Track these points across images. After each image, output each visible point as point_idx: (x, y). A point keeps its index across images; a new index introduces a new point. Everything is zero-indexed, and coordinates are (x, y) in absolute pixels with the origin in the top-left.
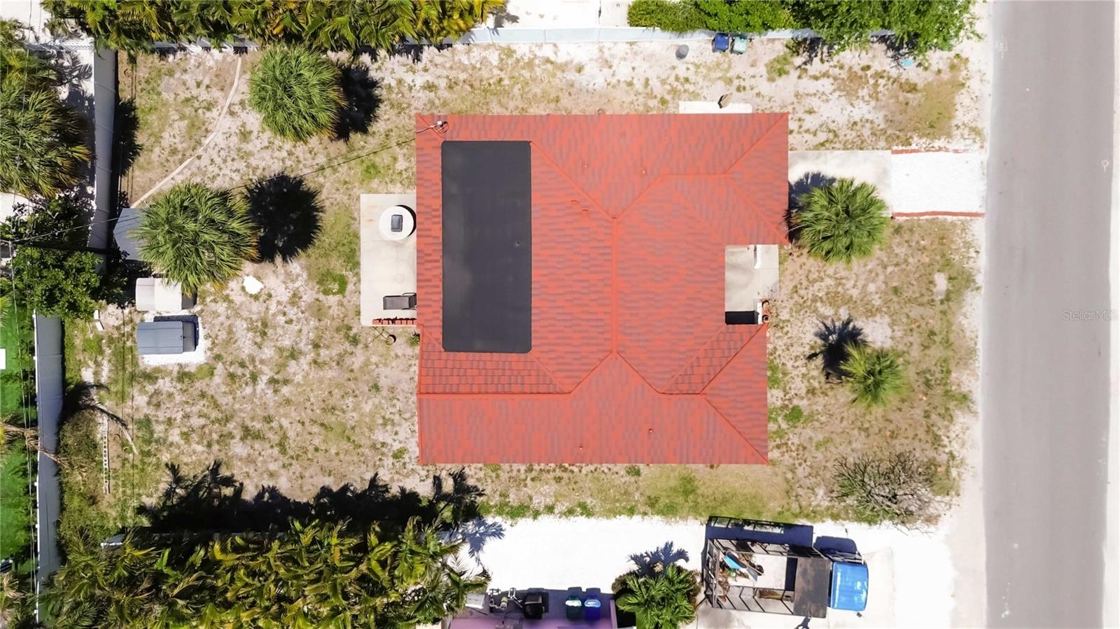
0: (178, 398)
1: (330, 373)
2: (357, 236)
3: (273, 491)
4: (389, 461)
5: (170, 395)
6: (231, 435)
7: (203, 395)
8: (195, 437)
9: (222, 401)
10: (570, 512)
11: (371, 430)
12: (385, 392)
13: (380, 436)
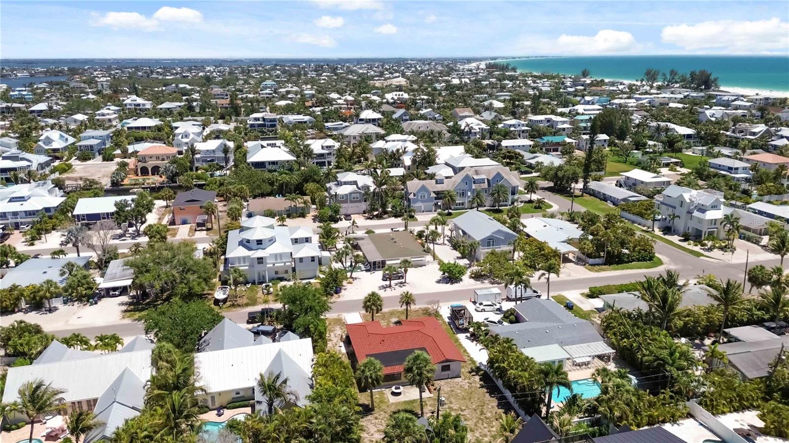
0: (480, 431)
1: (453, 400)
2: (405, 401)
3: (498, 406)
4: (473, 385)
5: (480, 433)
6: (486, 417)
7: (476, 425)
8: (491, 425)
9: (475, 421)
10: (467, 353)
11: (466, 389)
12: (453, 389)
13: (467, 387)
